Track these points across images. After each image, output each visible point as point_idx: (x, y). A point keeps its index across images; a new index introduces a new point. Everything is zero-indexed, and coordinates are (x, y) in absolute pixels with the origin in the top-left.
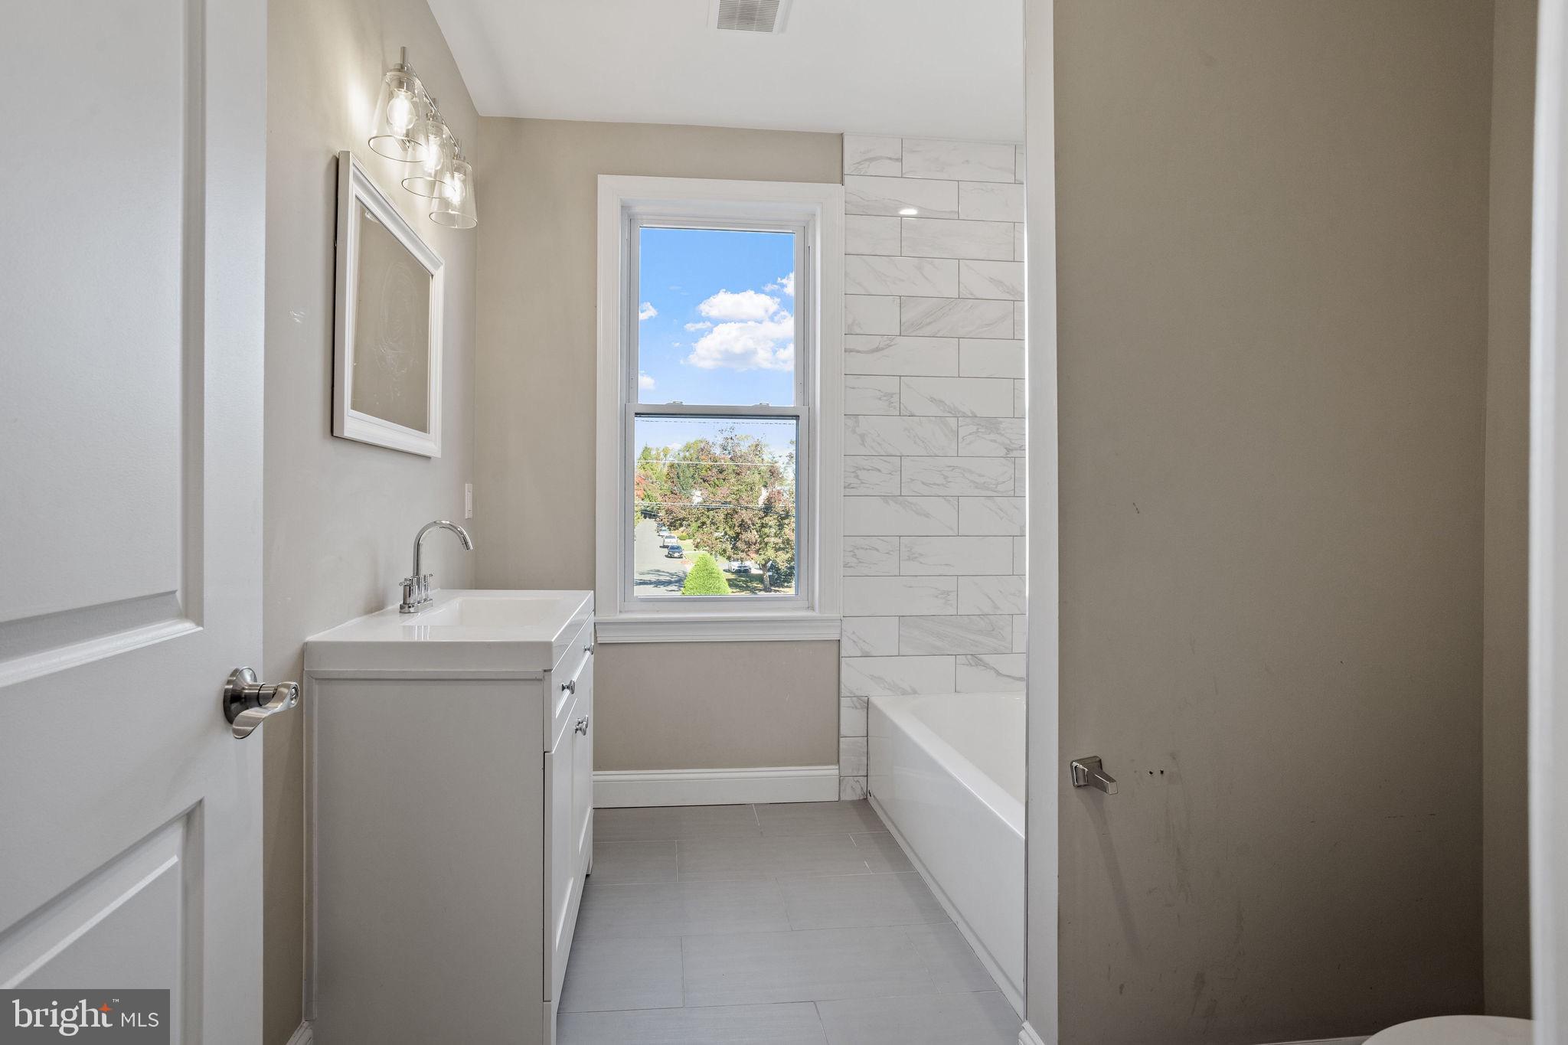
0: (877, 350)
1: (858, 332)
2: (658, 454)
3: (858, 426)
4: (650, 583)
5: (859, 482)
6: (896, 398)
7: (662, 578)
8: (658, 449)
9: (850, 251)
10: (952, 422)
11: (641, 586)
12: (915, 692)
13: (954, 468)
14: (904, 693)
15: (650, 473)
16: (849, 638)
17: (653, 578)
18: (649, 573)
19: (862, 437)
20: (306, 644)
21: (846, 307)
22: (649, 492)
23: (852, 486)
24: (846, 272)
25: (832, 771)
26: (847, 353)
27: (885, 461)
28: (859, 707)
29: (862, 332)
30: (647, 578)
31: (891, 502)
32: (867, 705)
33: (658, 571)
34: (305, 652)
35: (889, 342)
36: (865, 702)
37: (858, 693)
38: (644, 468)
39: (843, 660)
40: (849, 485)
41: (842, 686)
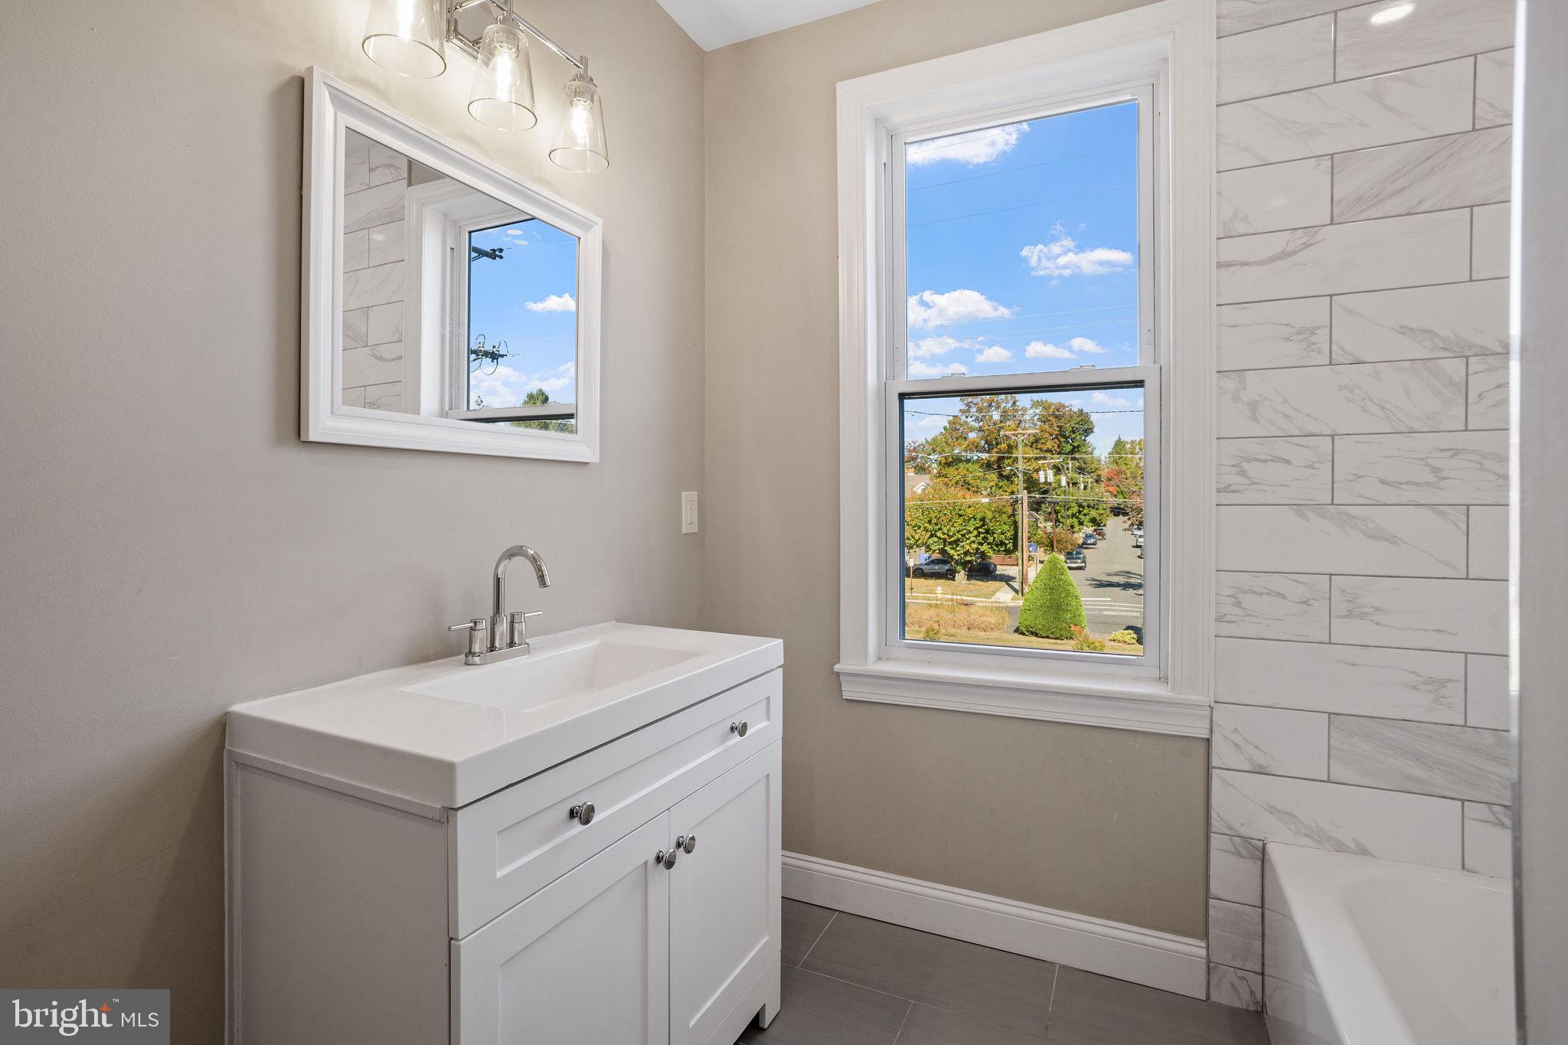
0: (1284, 255)
1: (1242, 231)
2: (1134, 448)
3: (1245, 389)
4: (1117, 585)
5: (1246, 481)
6: (1322, 335)
7: (1132, 581)
8: (1133, 442)
9: (1225, 99)
10: (1454, 368)
11: (1107, 588)
12: (1363, 851)
13: (1455, 453)
14: (1340, 848)
15: (1124, 468)
16: (1227, 739)
17: (1122, 580)
18: (1117, 575)
19: (1253, 406)
20: (227, 714)
21: (1219, 193)
22: (1122, 488)
23: (1232, 488)
24: (1218, 134)
25: (1194, 948)
26: (1223, 270)
27: (1296, 445)
28: (1244, 852)
29: (1252, 231)
30: (1115, 579)
31: (1309, 513)
32: (1262, 856)
33: (1128, 572)
34: (223, 727)
35: (1307, 238)
36: (1258, 850)
37: (1244, 831)
38: (1117, 463)
39: (1215, 773)
40: (1226, 487)
41: (1213, 815)
